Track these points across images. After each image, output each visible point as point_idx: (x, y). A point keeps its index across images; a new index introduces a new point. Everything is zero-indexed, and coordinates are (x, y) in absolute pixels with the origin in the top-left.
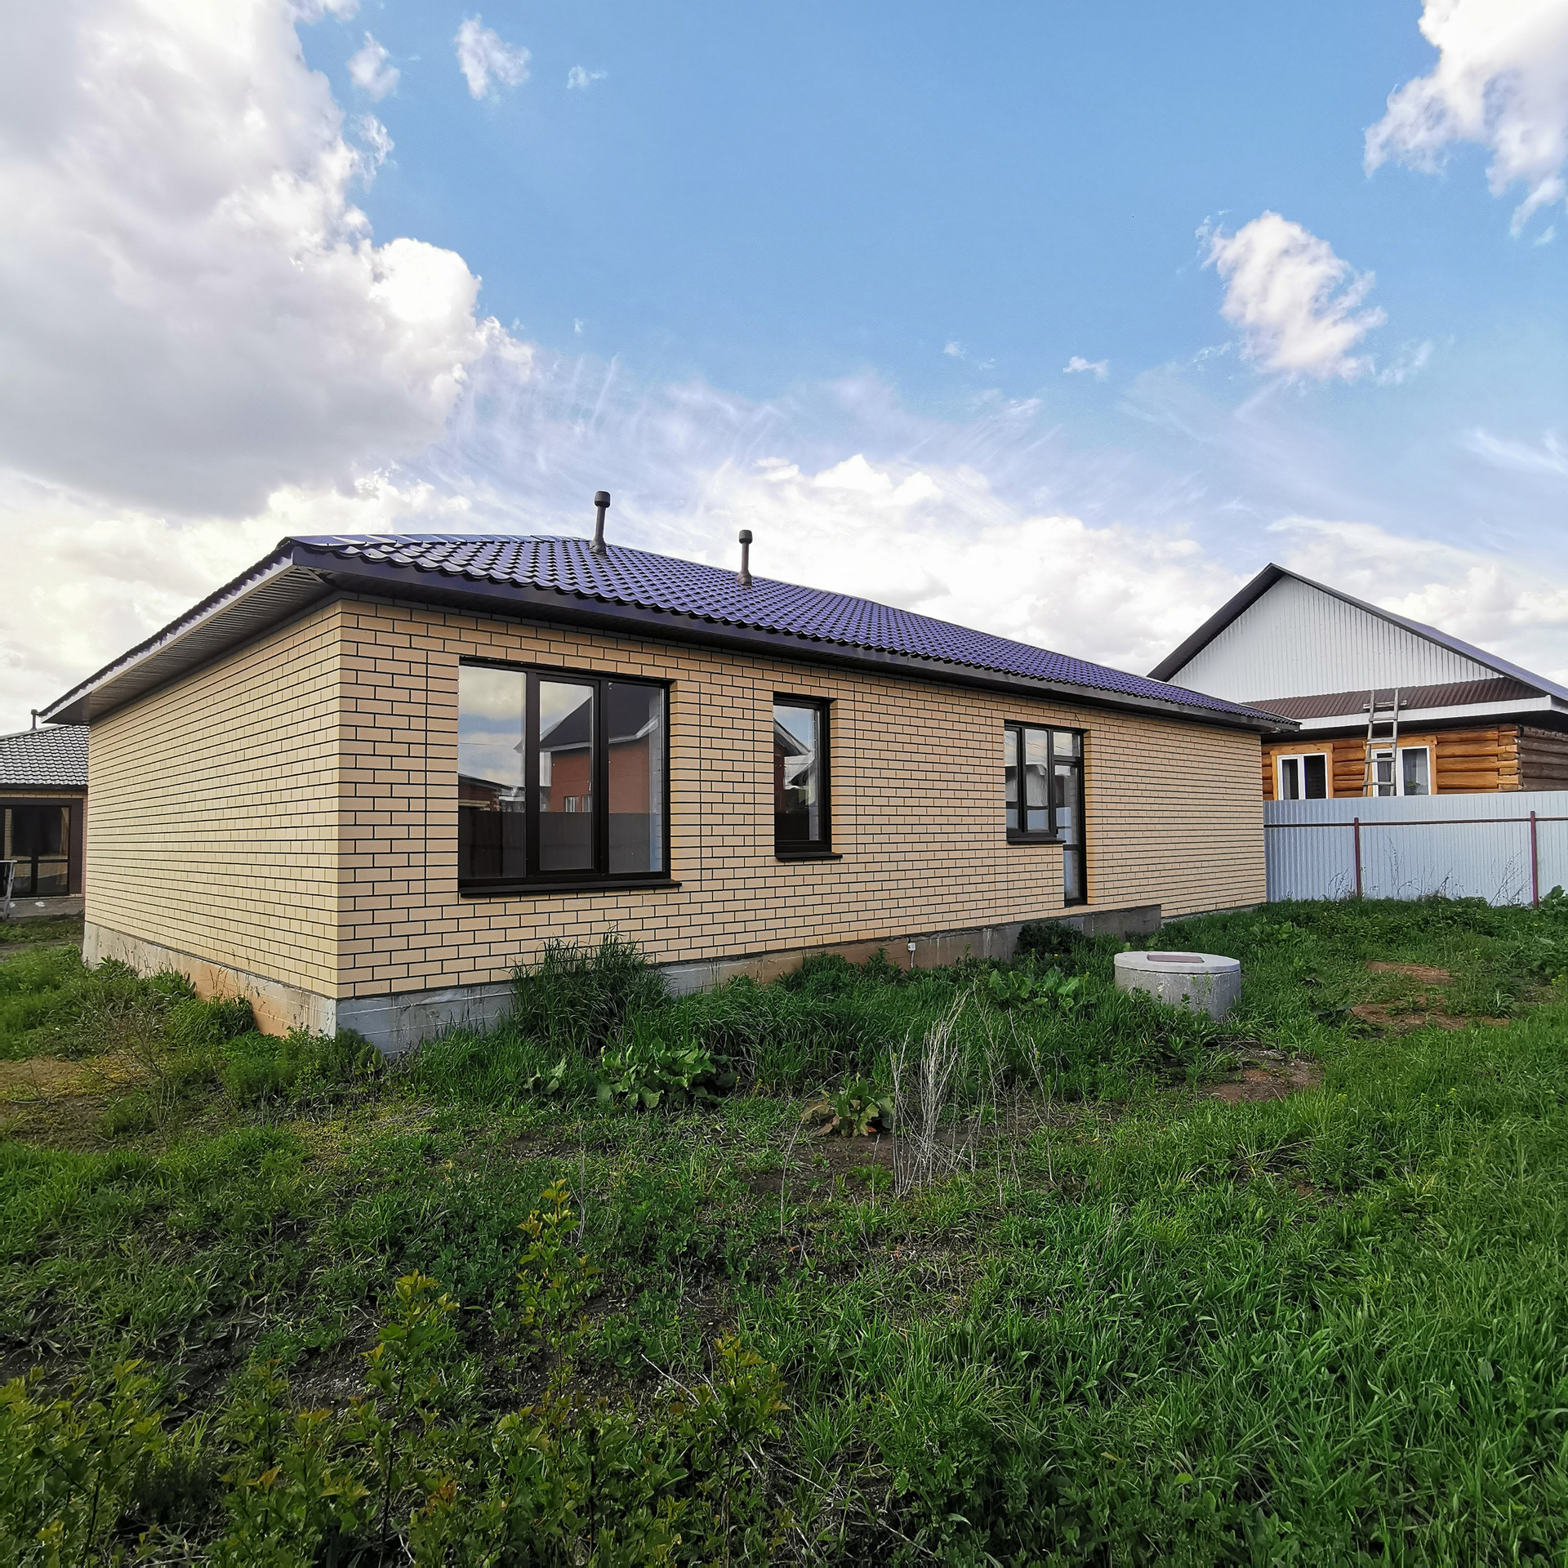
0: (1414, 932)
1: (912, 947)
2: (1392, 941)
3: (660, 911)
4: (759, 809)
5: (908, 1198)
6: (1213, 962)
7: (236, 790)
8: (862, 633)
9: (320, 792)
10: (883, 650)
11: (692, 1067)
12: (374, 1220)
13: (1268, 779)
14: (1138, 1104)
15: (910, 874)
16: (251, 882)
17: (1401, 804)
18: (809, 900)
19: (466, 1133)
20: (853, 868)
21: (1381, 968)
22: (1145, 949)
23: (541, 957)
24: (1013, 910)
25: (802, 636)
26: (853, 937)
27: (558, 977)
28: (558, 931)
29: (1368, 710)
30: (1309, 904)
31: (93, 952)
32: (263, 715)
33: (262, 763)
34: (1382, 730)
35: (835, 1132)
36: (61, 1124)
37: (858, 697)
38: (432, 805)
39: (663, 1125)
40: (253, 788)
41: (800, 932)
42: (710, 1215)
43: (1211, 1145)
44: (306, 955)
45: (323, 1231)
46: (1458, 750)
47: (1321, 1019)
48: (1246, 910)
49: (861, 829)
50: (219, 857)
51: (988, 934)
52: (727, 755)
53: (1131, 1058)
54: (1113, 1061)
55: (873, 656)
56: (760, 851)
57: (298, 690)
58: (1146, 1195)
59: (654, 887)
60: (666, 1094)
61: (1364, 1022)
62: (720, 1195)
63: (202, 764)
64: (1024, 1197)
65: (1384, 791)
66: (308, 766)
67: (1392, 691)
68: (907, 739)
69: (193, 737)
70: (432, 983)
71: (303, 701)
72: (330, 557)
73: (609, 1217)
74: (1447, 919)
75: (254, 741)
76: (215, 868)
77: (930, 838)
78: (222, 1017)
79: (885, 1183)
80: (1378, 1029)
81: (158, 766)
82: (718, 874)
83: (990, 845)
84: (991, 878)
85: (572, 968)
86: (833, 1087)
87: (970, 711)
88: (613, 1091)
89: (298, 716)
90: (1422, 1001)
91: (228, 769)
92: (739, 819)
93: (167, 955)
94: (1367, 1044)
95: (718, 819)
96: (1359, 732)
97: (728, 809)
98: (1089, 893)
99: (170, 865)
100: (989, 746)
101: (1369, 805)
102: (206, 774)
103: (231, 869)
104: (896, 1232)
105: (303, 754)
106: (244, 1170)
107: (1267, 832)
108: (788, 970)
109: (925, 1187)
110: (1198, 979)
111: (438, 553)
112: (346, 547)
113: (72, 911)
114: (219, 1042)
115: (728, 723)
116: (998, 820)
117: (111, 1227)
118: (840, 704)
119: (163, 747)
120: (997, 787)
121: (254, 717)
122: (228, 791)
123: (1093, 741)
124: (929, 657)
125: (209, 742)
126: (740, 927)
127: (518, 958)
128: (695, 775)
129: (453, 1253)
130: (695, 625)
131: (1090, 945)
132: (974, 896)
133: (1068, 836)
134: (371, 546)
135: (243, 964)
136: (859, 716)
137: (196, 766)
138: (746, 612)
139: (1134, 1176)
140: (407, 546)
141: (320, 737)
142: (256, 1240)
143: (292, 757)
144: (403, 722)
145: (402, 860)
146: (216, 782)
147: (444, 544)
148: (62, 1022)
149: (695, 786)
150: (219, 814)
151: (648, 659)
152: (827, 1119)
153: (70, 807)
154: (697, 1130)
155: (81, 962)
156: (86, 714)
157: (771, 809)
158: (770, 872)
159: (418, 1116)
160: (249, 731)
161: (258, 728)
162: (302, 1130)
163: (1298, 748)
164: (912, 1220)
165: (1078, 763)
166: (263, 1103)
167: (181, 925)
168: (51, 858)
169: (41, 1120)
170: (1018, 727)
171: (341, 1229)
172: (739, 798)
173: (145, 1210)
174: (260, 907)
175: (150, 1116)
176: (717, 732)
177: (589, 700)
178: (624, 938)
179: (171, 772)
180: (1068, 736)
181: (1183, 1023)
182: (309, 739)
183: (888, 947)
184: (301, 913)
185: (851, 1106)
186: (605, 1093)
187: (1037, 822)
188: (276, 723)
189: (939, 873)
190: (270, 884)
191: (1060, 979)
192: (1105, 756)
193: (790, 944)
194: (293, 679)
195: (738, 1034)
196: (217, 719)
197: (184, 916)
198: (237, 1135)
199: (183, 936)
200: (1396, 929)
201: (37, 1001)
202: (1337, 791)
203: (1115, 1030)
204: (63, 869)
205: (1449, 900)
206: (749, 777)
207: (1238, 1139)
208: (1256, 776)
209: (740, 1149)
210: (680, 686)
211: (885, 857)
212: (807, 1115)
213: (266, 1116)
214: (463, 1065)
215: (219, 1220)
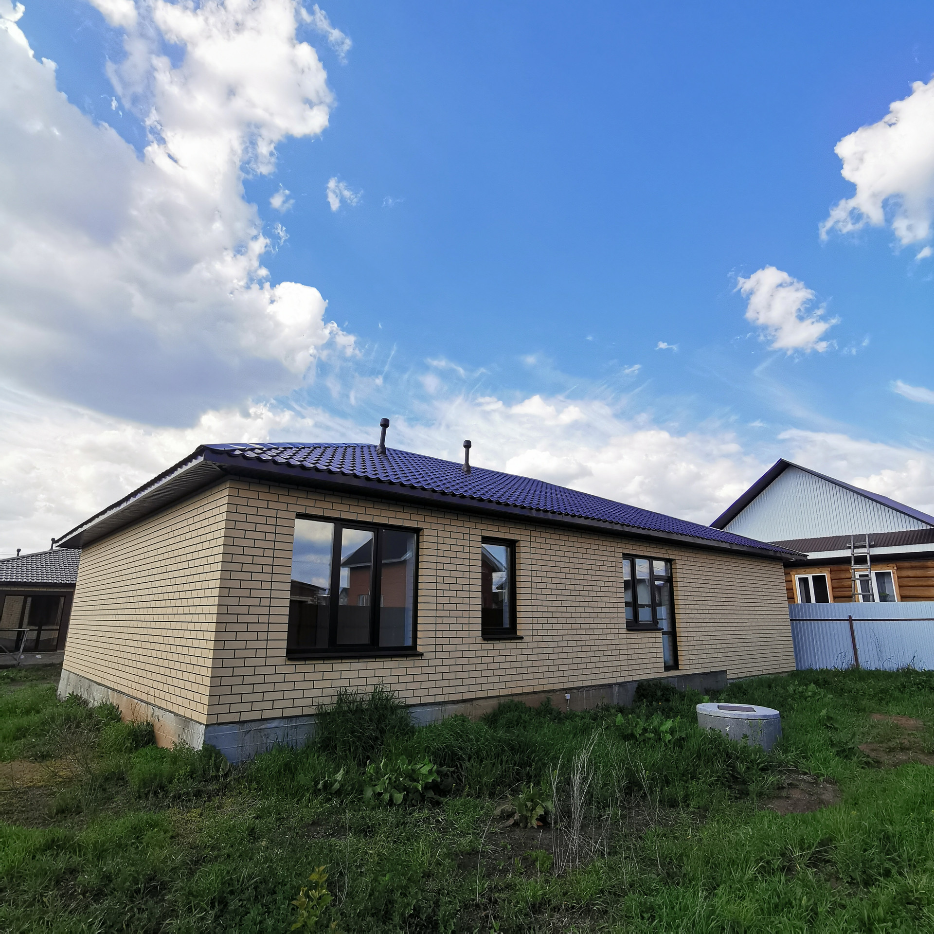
0: (897, 694)
1: (568, 696)
2: (881, 699)
3: (409, 671)
4: (472, 607)
5: (563, 877)
6: (761, 711)
7: (159, 590)
8: (535, 502)
9: (208, 593)
10: (547, 511)
11: (426, 776)
12: (210, 884)
13: (790, 590)
14: (717, 811)
15: (566, 650)
16: (162, 647)
17: (877, 608)
18: (503, 666)
19: (278, 820)
20: (530, 645)
21: (876, 718)
22: (719, 701)
23: (335, 699)
24: (631, 673)
25: (499, 503)
26: (530, 690)
27: (345, 712)
28: (346, 683)
29: (850, 548)
30: (824, 672)
31: (64, 689)
32: (180, 545)
33: (177, 574)
34: (861, 560)
35: (516, 824)
36: (23, 807)
37: (533, 539)
38: (274, 602)
39: (404, 816)
40: (170, 589)
41: (497, 686)
42: (432, 885)
43: (769, 845)
44: (190, 695)
45: (176, 891)
46: (910, 573)
47: (838, 754)
48: (783, 675)
49: (535, 621)
50: (145, 631)
51: (616, 689)
52: (453, 574)
53: (711, 777)
54: (699, 779)
55: (542, 515)
56: (472, 634)
57: (201, 532)
58: (725, 882)
59: (407, 656)
60: (407, 794)
61: (868, 756)
62: (438, 870)
63: (142, 574)
64: (641, 879)
65: (866, 598)
66: (202, 577)
67: (864, 535)
68: (563, 565)
69: (139, 557)
70: (267, 715)
71: (203, 538)
72: (226, 456)
73: (363, 886)
74: (918, 684)
75: (173, 561)
76: (142, 638)
77: (578, 626)
78: (134, 735)
79: (547, 864)
80: (878, 762)
81: (117, 574)
82: (446, 648)
83: (616, 631)
84: (617, 652)
85: (353, 707)
86: (515, 792)
87: (601, 548)
88: (374, 792)
89: (199, 547)
90: (906, 742)
91: (157, 577)
92: (460, 614)
93: (108, 691)
94: (871, 773)
95: (447, 614)
96: (846, 561)
97: (453, 607)
98: (680, 662)
99: (117, 635)
100: (613, 569)
101: (858, 607)
102: (143, 580)
103: (152, 639)
104: (554, 902)
105: (200, 569)
106: (133, 843)
107: (792, 626)
108: (489, 710)
109: (574, 868)
110: (753, 723)
111: (287, 454)
112: (235, 450)
113: (56, 661)
114: (131, 752)
115: (454, 555)
116: (620, 615)
117: (40, 884)
118: (522, 544)
119: (121, 563)
120: (619, 595)
121: (174, 547)
122: (155, 591)
123: (678, 566)
124: (575, 516)
125: (148, 561)
126: (459, 682)
127: (321, 700)
128: (433, 586)
129: (259, 909)
130: (435, 497)
131: (682, 697)
132: (607, 664)
133: (665, 625)
134: (249, 450)
135: (151, 700)
136: (533, 551)
137: (138, 575)
138: (466, 488)
139: (716, 866)
140: (270, 449)
141: (211, 560)
142: (132, 897)
143: (194, 571)
144: (260, 552)
145: (254, 636)
146: (149, 585)
147: (291, 448)
148: (37, 736)
149: (433, 593)
150: (148, 604)
151: (407, 516)
152: (511, 815)
153: (65, 596)
154: (426, 820)
155: (56, 695)
156: (82, 542)
157: (480, 608)
158: (478, 647)
159: (248, 807)
160: (171, 554)
161: (176, 553)
162: (173, 815)
163: (808, 570)
164: (565, 894)
165: (669, 580)
166: (151, 795)
167: (118, 673)
168: (50, 627)
169: (11, 804)
170: (631, 558)
171: (187, 890)
172: (460, 601)
173: (64, 872)
174: (166, 663)
175: (80, 802)
176: (447, 560)
177: (372, 539)
178: (387, 688)
179: (124, 578)
180: (663, 563)
181: (744, 755)
182: (204, 561)
183: (553, 697)
184: (190, 668)
185: (526, 806)
186: (369, 793)
187: (645, 615)
188: (187, 550)
189: (584, 649)
190: (173, 649)
191: (661, 720)
192: (686, 576)
193: (491, 693)
194: (198, 525)
195: (454, 754)
196: (154, 547)
197: (120, 667)
198: (131, 818)
199: (118, 680)
200: (884, 691)
201: (24, 721)
202: (836, 598)
203: (699, 757)
204: (55, 634)
205: (917, 671)
206: (466, 588)
207: (786, 841)
208: (782, 588)
209: (454, 835)
210: (426, 532)
211: (550, 638)
212: (498, 812)
213: (151, 804)
214: (279, 772)
215: (110, 881)
